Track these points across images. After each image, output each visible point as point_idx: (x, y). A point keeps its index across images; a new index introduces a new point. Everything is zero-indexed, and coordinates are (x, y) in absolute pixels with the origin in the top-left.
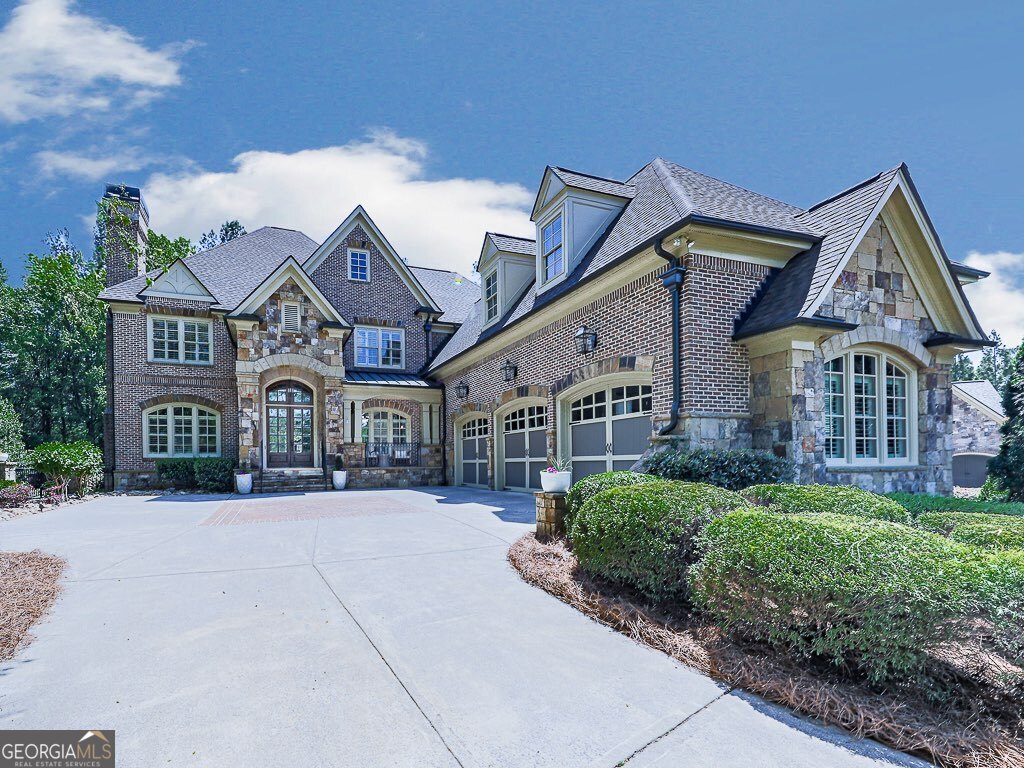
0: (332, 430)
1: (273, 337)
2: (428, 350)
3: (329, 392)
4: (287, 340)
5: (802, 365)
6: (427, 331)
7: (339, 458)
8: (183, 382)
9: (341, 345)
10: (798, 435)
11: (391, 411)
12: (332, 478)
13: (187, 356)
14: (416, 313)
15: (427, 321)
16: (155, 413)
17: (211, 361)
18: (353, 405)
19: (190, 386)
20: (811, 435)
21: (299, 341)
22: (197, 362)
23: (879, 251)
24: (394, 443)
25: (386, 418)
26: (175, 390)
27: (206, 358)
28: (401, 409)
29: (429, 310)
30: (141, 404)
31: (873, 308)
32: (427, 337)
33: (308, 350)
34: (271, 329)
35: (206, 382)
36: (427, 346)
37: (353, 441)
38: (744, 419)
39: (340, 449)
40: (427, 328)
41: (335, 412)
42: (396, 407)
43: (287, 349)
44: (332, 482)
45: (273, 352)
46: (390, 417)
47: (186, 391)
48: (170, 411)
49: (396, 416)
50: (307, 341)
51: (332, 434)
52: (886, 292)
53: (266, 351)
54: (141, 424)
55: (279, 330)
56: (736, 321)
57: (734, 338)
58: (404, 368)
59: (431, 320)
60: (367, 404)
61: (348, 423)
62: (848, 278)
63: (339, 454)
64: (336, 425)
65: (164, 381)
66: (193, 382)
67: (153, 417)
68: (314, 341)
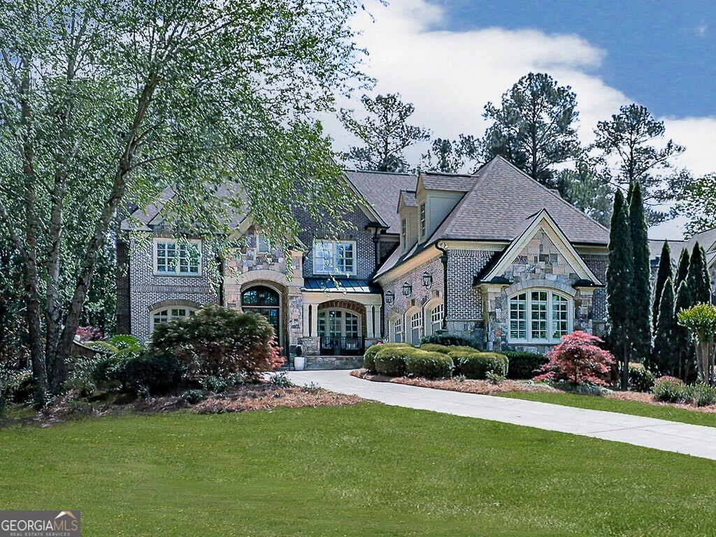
0: (294, 327)
1: (250, 258)
2: (376, 259)
3: (292, 297)
4: (260, 260)
5: (494, 299)
6: (376, 243)
7: (299, 347)
8: (180, 290)
9: (301, 262)
10: (492, 329)
11: (344, 311)
12: (294, 363)
13: (182, 270)
14: (366, 228)
15: (376, 234)
16: (158, 314)
17: (200, 273)
18: (310, 307)
19: (184, 293)
20: (499, 329)
21: (269, 260)
22: (189, 273)
23: (541, 245)
24: (346, 337)
25: (340, 316)
26: (174, 296)
27: (196, 270)
28: (353, 309)
29: (376, 225)
30: (149, 307)
31: (538, 271)
32: (376, 248)
33: (276, 266)
34: (249, 252)
35: (196, 290)
36: (376, 256)
37: (310, 335)
38: (478, 322)
39: (300, 342)
40: (376, 240)
41: (296, 313)
42: (348, 307)
43: (261, 266)
44: (294, 366)
45: (250, 269)
46: (343, 315)
47: (181, 297)
48: (169, 313)
49: (348, 315)
50: (275, 260)
51: (294, 330)
52: (546, 263)
53: (245, 268)
54: (149, 323)
55: (255, 253)
56: (474, 277)
57: (474, 285)
58: (355, 274)
59: (379, 232)
60: (322, 306)
61: (306, 321)
62: (522, 259)
63: (300, 345)
64: (297, 323)
65: (165, 289)
66: (187, 289)
67: (157, 317)
68: (281, 260)
